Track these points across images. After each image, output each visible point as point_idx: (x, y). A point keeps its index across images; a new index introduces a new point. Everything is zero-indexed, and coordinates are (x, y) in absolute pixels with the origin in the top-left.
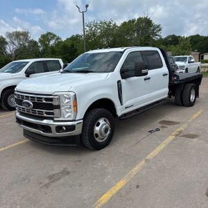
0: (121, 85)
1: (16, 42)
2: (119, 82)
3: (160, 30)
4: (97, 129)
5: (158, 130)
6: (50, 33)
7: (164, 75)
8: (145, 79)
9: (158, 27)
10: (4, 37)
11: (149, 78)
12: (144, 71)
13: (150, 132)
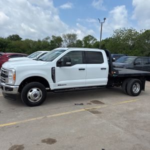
1: (68, 41)
2: (53, 68)
4: (30, 93)
5: (82, 104)
6: (90, 36)
8: (79, 69)
11: (84, 69)
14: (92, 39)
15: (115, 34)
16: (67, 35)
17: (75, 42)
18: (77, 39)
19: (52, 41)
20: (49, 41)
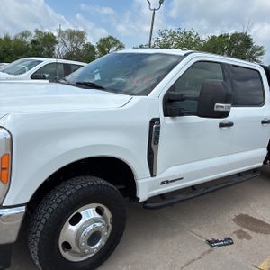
0: (158, 129)
1: (68, 43)
2: (154, 121)
3: (261, 54)
5: (228, 241)
6: (111, 38)
7: (263, 122)
8: (221, 125)
9: (259, 49)
10: (55, 34)
11: (230, 125)
12: (219, 107)
13: (210, 243)
14: (115, 44)
15: (161, 38)
16: (66, 32)
17: (81, 48)
18: (86, 42)
19: (34, 42)
20: (28, 40)
